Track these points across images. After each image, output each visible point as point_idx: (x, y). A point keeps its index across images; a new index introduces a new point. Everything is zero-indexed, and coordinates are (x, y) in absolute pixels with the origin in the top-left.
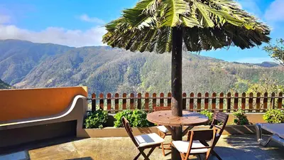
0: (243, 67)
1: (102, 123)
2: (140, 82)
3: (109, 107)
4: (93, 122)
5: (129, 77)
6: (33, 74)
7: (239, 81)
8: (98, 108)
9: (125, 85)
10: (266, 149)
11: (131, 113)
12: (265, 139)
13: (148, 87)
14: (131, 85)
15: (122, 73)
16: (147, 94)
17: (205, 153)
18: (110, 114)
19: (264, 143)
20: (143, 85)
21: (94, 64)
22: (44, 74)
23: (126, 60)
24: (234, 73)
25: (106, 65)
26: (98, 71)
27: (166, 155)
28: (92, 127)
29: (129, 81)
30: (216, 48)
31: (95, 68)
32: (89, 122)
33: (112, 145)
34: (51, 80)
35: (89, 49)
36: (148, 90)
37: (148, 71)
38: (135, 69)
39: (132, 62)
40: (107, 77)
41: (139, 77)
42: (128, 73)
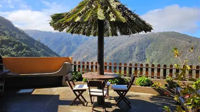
2: (145, 59)
5: (137, 55)
6: (76, 53)
9: (133, 61)
14: (138, 61)
15: (131, 52)
20: (148, 62)
21: (112, 46)
22: (82, 52)
25: (120, 46)
26: (115, 50)
29: (137, 58)
34: (85, 56)
37: (152, 51)
38: (142, 49)
39: (139, 44)
40: (120, 55)
41: (145, 55)
42: (136, 52)
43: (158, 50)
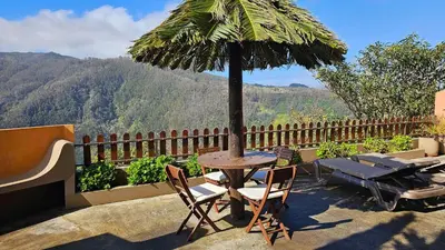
0: (266, 90)
1: (108, 182)
2: (115, 116)
3: (114, 156)
4: (92, 180)
5: (94, 109)
7: (263, 111)
8: (94, 159)
9: (87, 122)
10: (329, 189)
11: (154, 162)
12: (325, 177)
13: (130, 125)
14: (99, 123)
15: (80, 101)
16: (126, 136)
17: (281, 197)
18: (117, 167)
19: (325, 182)
20: (120, 123)
21: (21, 87)
23: (87, 79)
24: (256, 100)
25: (46, 87)
26: (30, 99)
27: (220, 211)
28: (93, 188)
29: (95, 116)
30: (272, 66)
31: (24, 93)
32: (86, 182)
33: (134, 211)
35: (8, 59)
36: (131, 130)
37: (128, 99)
38: (105, 95)
39: (98, 83)
40: (49, 109)
41: (113, 109)
42: (91, 101)
43: (140, 97)
